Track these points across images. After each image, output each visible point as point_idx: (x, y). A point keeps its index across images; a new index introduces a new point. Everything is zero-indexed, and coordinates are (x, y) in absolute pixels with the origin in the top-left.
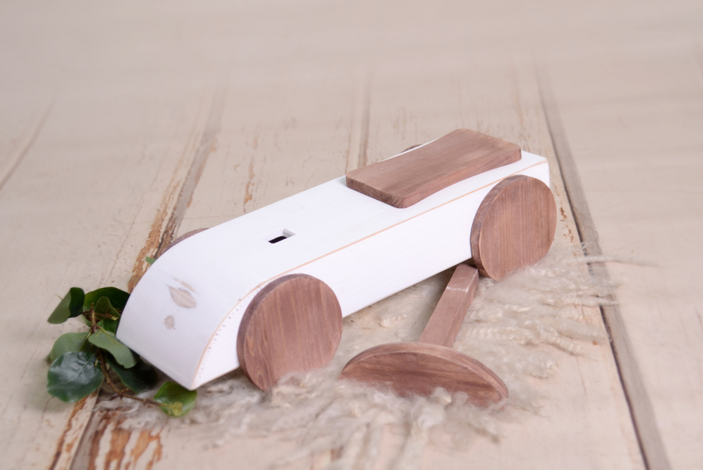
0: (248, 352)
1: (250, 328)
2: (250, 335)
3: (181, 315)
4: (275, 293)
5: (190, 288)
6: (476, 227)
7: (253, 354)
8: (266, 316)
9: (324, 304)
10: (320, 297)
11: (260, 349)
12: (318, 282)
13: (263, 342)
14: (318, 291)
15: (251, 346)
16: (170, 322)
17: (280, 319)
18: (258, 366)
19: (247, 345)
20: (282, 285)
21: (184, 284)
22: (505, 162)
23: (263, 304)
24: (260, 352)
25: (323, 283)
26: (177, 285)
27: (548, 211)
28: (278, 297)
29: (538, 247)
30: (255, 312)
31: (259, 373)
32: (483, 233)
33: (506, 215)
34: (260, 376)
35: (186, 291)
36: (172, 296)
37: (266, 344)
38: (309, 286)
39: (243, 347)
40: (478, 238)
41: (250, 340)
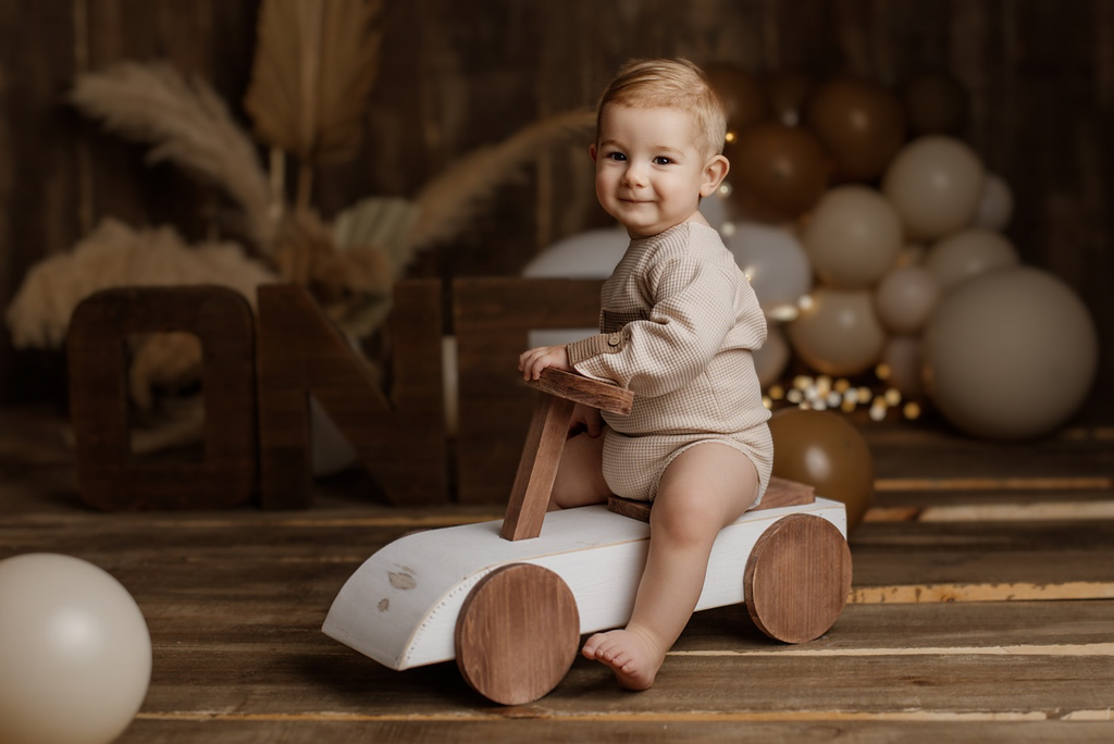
0: (466, 637)
1: (472, 609)
2: (471, 618)
3: (398, 598)
4: (504, 577)
5: (412, 572)
6: (751, 562)
7: (472, 643)
8: (491, 600)
9: (560, 606)
10: (556, 596)
11: (480, 637)
12: (555, 577)
13: (484, 631)
14: (554, 590)
15: (470, 631)
16: (384, 605)
17: (508, 609)
18: (476, 659)
19: (466, 629)
20: (514, 568)
21: (406, 569)
22: (795, 502)
23: (491, 586)
24: (480, 642)
25: (561, 579)
26: (396, 570)
27: (841, 564)
28: (508, 580)
29: (827, 606)
30: (480, 592)
31: (476, 667)
32: (759, 570)
33: (788, 556)
34: (477, 671)
35: (406, 575)
36: (391, 581)
37: (487, 633)
38: (544, 578)
39: (461, 631)
40: (752, 575)
41: (471, 624)
